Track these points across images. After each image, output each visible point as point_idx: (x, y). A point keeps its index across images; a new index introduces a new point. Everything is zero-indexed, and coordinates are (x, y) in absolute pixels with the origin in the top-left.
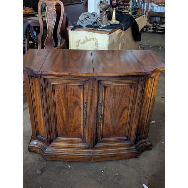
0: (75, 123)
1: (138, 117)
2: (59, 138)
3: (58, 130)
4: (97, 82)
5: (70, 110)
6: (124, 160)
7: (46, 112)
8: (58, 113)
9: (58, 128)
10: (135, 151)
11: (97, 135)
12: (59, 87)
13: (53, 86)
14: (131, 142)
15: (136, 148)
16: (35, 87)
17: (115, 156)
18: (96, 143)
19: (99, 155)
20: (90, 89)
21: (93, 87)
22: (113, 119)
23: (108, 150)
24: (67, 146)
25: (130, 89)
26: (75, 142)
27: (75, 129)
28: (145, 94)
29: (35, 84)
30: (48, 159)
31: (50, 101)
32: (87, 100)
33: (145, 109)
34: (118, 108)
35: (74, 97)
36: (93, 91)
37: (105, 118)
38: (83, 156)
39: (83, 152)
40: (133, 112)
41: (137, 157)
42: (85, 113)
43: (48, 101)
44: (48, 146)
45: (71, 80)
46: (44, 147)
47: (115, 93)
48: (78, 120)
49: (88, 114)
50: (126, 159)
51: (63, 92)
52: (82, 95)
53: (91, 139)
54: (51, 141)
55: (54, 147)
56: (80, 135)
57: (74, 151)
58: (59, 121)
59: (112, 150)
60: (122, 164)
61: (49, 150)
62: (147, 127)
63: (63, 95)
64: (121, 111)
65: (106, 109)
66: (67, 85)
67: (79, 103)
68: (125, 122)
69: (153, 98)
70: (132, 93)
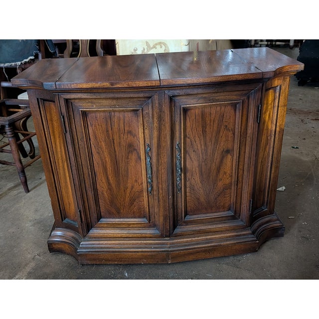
0: (132, 187)
1: (252, 168)
2: (103, 220)
3: (101, 203)
4: (167, 100)
5: (120, 161)
6: (232, 258)
7: (74, 168)
8: (98, 169)
9: (100, 201)
10: (252, 238)
11: (176, 211)
12: (96, 118)
13: (85, 114)
14: (242, 220)
15: (253, 233)
16: (52, 120)
17: (213, 249)
18: (175, 227)
19: (181, 250)
20: (155, 115)
21: (161, 110)
22: (204, 176)
23: (199, 238)
24: (120, 235)
25: (233, 111)
26: (135, 226)
27: (132, 201)
28: (264, 123)
29: (51, 114)
30: (85, 262)
31: (80, 147)
32: (151, 139)
33: (266, 153)
34: (213, 154)
35: (126, 136)
36: (160, 119)
37: (188, 174)
38: (151, 252)
39: (151, 244)
40: (242, 159)
41: (257, 251)
42: (149, 166)
43: (77, 147)
44: (84, 236)
45: (117, 98)
46: (77, 240)
47: (206, 123)
48: (136, 181)
49: (155, 169)
50: (234, 255)
51: (104, 126)
52: (141, 130)
53: (165, 218)
54: (89, 227)
55: (95, 238)
56: (142, 212)
57: (133, 244)
58: (102, 186)
59: (207, 239)
60: (227, 264)
61: (86, 245)
62: (271, 191)
63: (105, 132)
64: (218, 160)
65: (189, 156)
66: (110, 112)
67: (136, 148)
68: (228, 181)
69: (279, 132)
70: (238, 120)
